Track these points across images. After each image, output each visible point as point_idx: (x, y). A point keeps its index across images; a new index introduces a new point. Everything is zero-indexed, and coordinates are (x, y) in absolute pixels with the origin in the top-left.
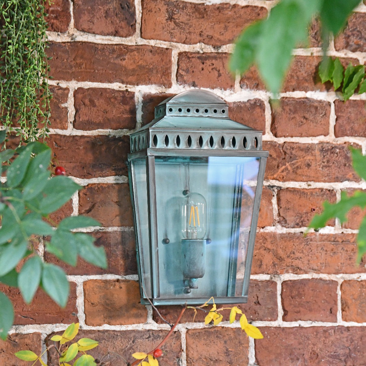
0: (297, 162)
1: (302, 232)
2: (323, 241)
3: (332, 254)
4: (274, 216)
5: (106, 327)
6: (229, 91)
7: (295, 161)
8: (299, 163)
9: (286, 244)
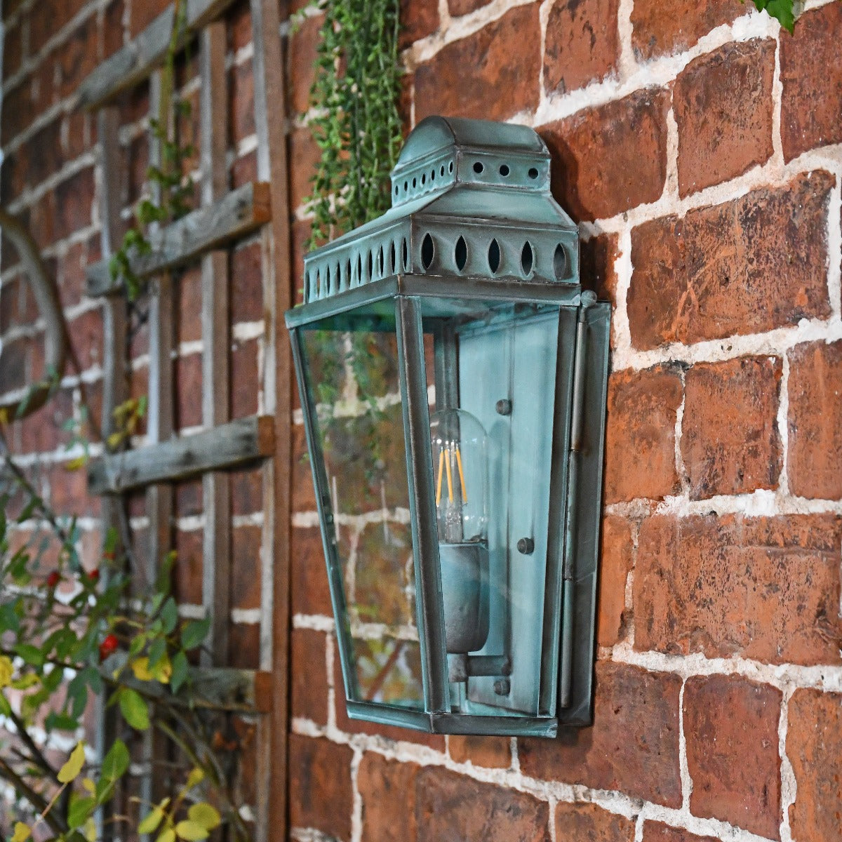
0: (705, 275)
1: (714, 513)
2: (751, 543)
3: (764, 590)
4: (677, 462)
5: (468, 769)
6: (609, 81)
7: (702, 271)
8: (708, 278)
9: (689, 553)
